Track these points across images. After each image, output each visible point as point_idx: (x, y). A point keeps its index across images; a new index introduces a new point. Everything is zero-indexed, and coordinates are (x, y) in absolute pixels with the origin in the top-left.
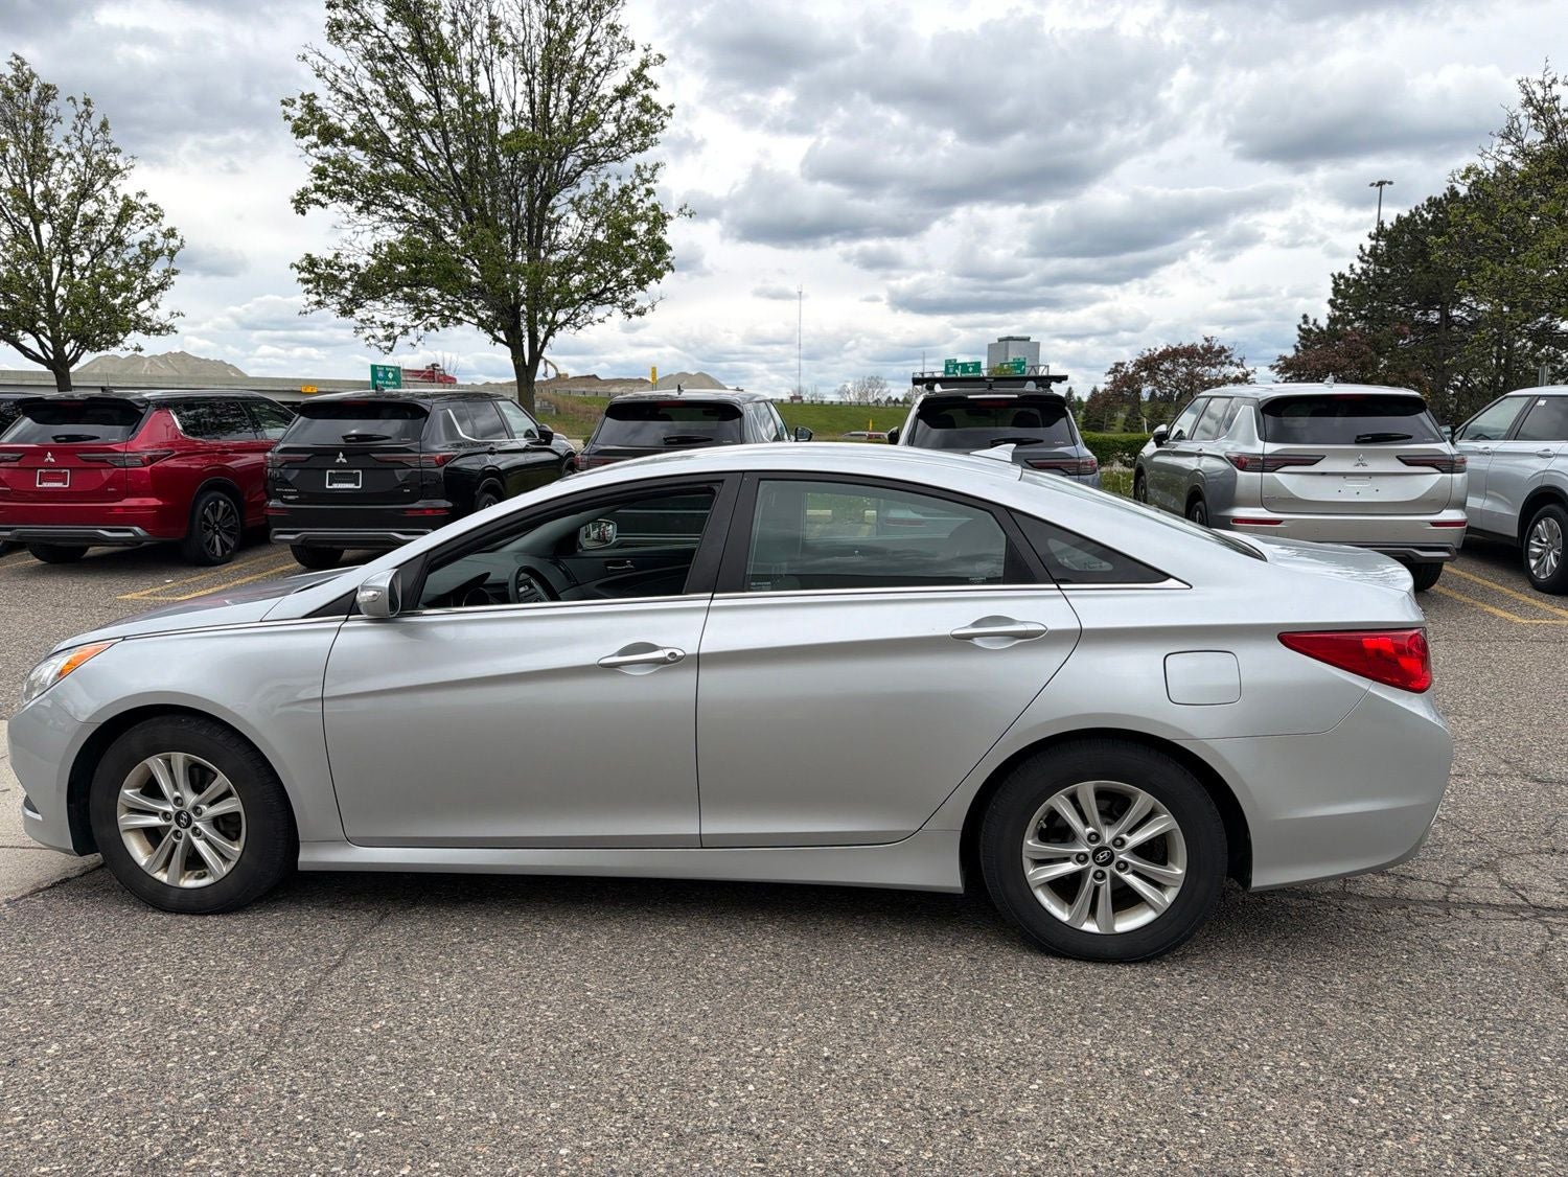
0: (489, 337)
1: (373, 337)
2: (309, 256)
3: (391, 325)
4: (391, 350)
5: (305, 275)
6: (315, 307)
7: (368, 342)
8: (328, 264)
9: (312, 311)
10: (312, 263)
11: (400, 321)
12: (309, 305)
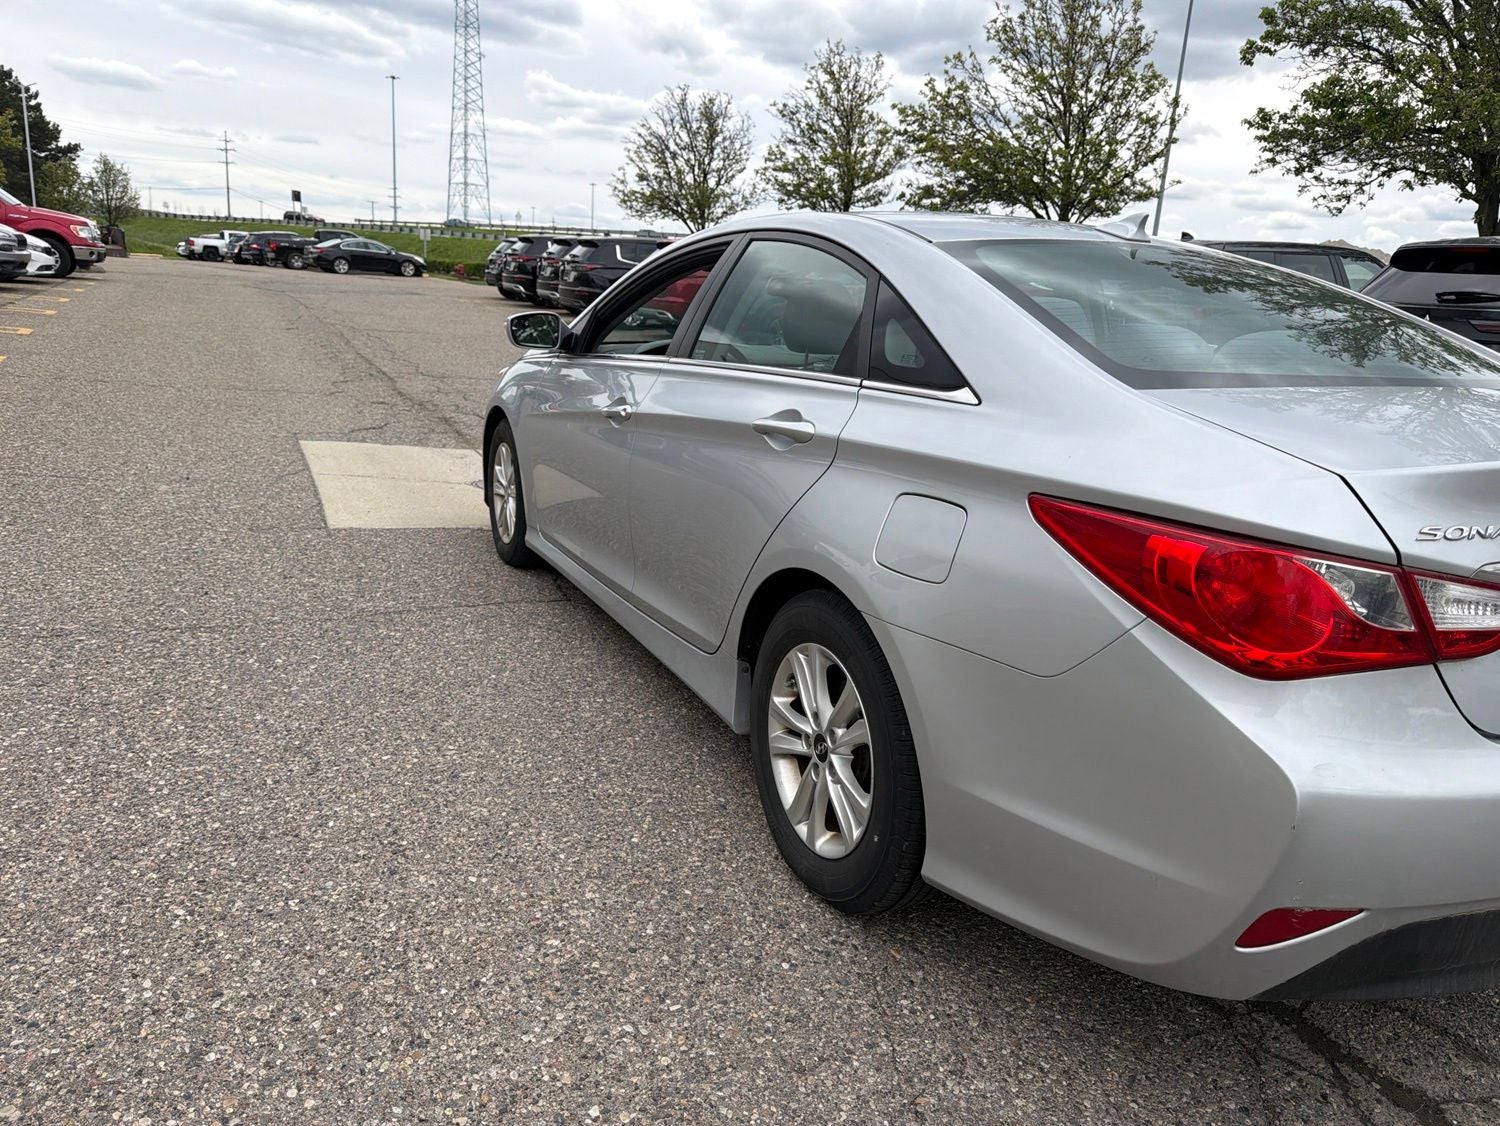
0: (1457, 192)
1: (1324, 197)
2: (1261, 110)
3: (1345, 183)
4: (1340, 211)
5: (1261, 132)
6: (1265, 165)
7: (1316, 203)
8: (1284, 118)
9: (1262, 169)
10: (1265, 117)
11: (1354, 177)
12: (1260, 163)
